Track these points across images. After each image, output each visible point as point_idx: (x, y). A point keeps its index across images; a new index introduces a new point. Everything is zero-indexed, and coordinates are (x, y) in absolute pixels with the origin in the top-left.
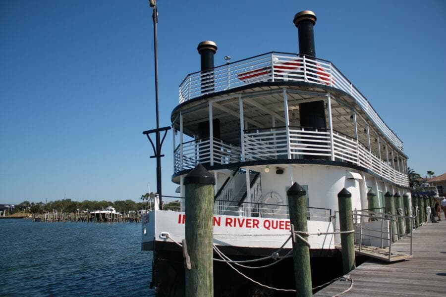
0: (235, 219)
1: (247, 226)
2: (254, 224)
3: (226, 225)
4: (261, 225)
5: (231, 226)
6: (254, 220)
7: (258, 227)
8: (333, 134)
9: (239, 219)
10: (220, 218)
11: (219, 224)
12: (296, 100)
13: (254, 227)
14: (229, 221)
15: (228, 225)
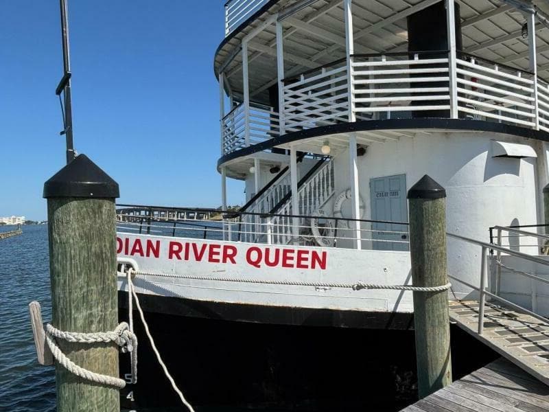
0: (187, 245)
1: (211, 260)
2: (225, 256)
3: (171, 257)
4: (241, 257)
5: (179, 258)
6: (226, 248)
7: (233, 262)
8: (454, 60)
9: (194, 245)
10: (158, 243)
11: (156, 254)
12: (399, 12)
13: (224, 261)
14: (176, 248)
15: (174, 255)
